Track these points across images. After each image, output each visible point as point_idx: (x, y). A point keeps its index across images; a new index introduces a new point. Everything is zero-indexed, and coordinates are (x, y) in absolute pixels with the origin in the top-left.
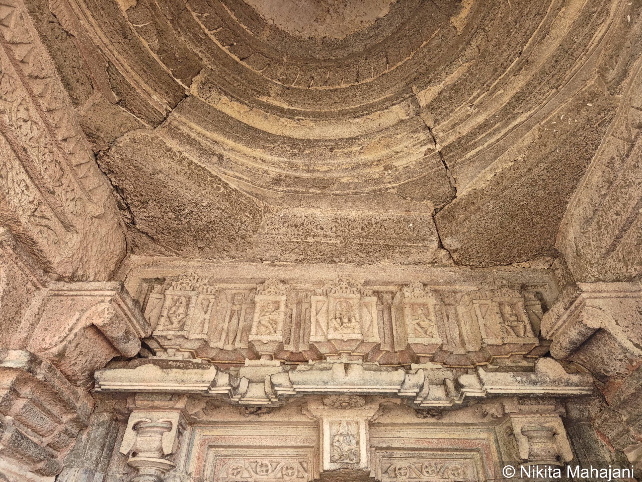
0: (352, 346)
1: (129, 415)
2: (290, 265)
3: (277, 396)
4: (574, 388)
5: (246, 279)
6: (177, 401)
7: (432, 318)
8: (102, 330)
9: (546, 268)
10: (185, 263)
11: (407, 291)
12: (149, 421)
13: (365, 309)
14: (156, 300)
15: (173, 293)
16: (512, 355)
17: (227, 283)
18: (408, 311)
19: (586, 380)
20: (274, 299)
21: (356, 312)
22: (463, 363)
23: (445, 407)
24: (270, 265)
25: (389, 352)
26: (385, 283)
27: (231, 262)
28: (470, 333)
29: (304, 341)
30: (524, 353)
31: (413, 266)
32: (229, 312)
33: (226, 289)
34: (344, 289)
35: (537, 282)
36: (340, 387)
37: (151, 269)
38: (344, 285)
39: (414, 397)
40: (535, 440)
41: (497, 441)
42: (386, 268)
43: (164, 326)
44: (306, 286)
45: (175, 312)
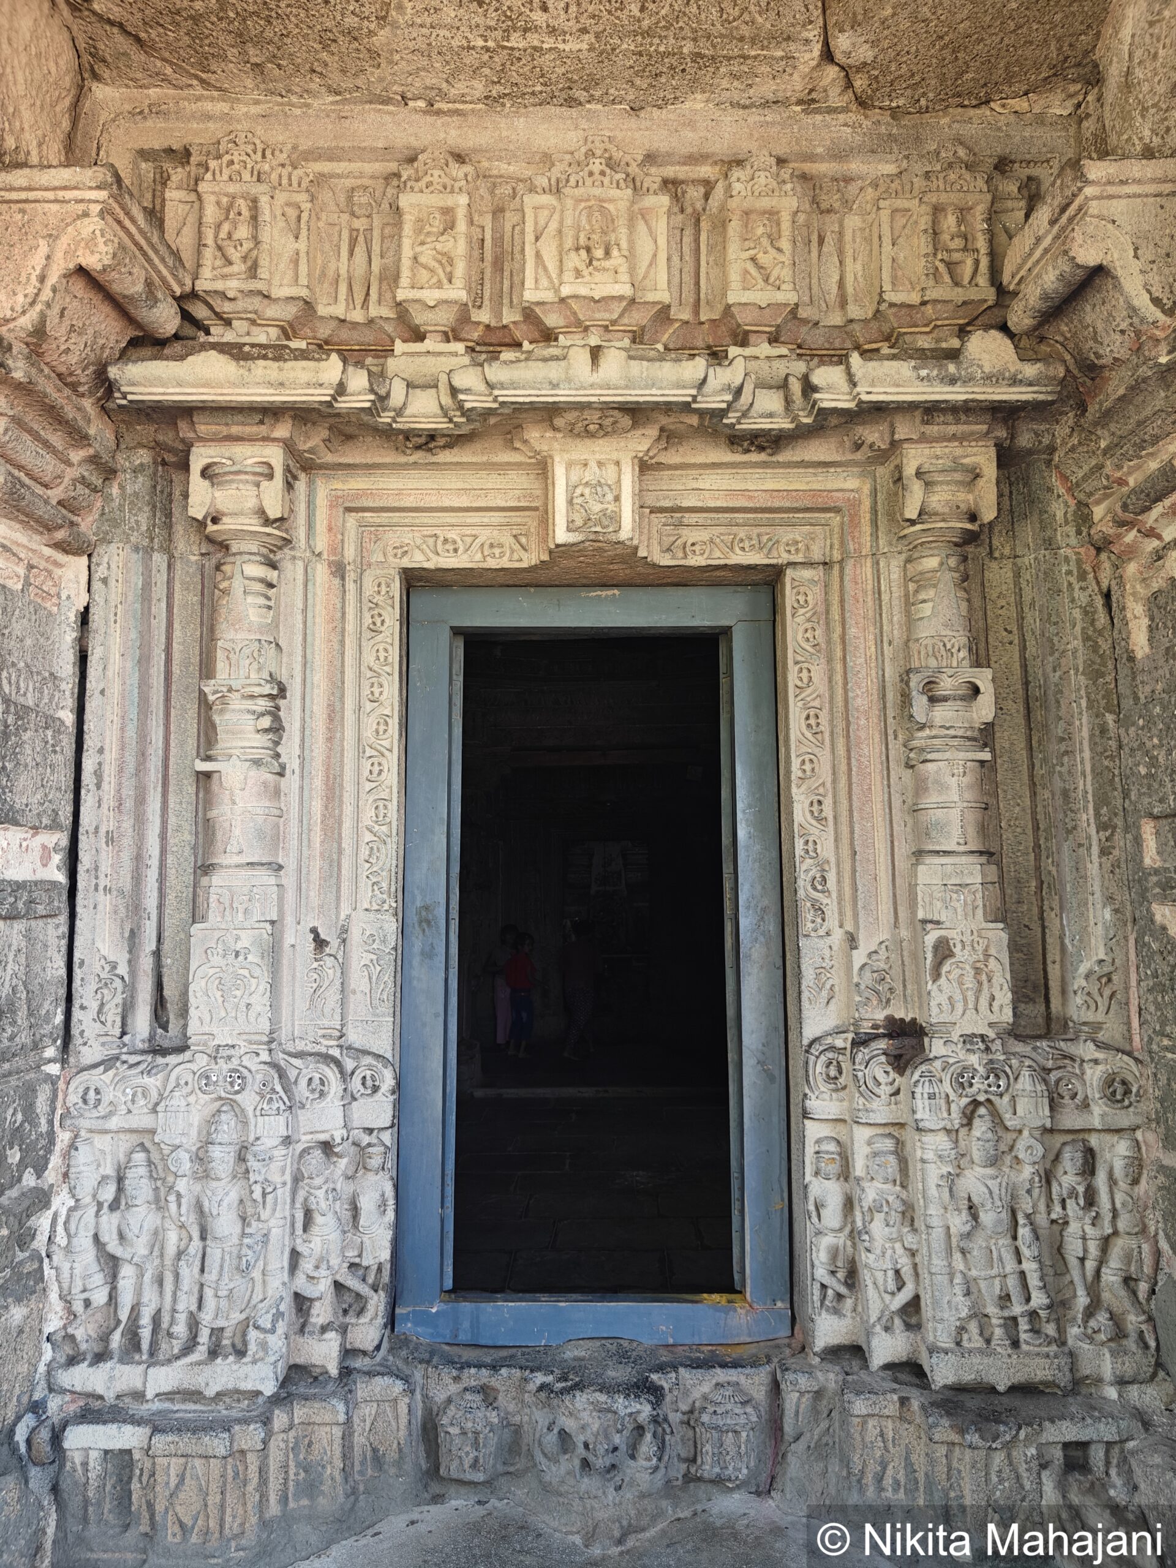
0: (611, 312)
1: (188, 453)
2: (473, 110)
3: (465, 413)
4: (1024, 389)
5: (374, 150)
6: (273, 426)
7: (785, 244)
8: (100, 278)
9: (1065, 113)
10: (222, 107)
11: (738, 180)
12: (229, 462)
13: (641, 227)
14: (181, 206)
15: (217, 189)
16: (936, 326)
17: (331, 159)
18: (734, 227)
19: (1051, 372)
20: (441, 204)
21: (623, 233)
22: (837, 345)
23: (781, 430)
24: (425, 112)
25: (687, 323)
26: (692, 159)
27: (332, 103)
28: (860, 280)
29: (511, 302)
30: (961, 322)
31: (760, 111)
32: (345, 235)
33: (332, 176)
34: (597, 176)
35: (1034, 150)
36: (582, 392)
37: (149, 123)
38: (597, 166)
39: (722, 410)
40: (938, 488)
41: (874, 492)
42: (697, 117)
43: (214, 268)
44: (511, 168)
45: (230, 236)
